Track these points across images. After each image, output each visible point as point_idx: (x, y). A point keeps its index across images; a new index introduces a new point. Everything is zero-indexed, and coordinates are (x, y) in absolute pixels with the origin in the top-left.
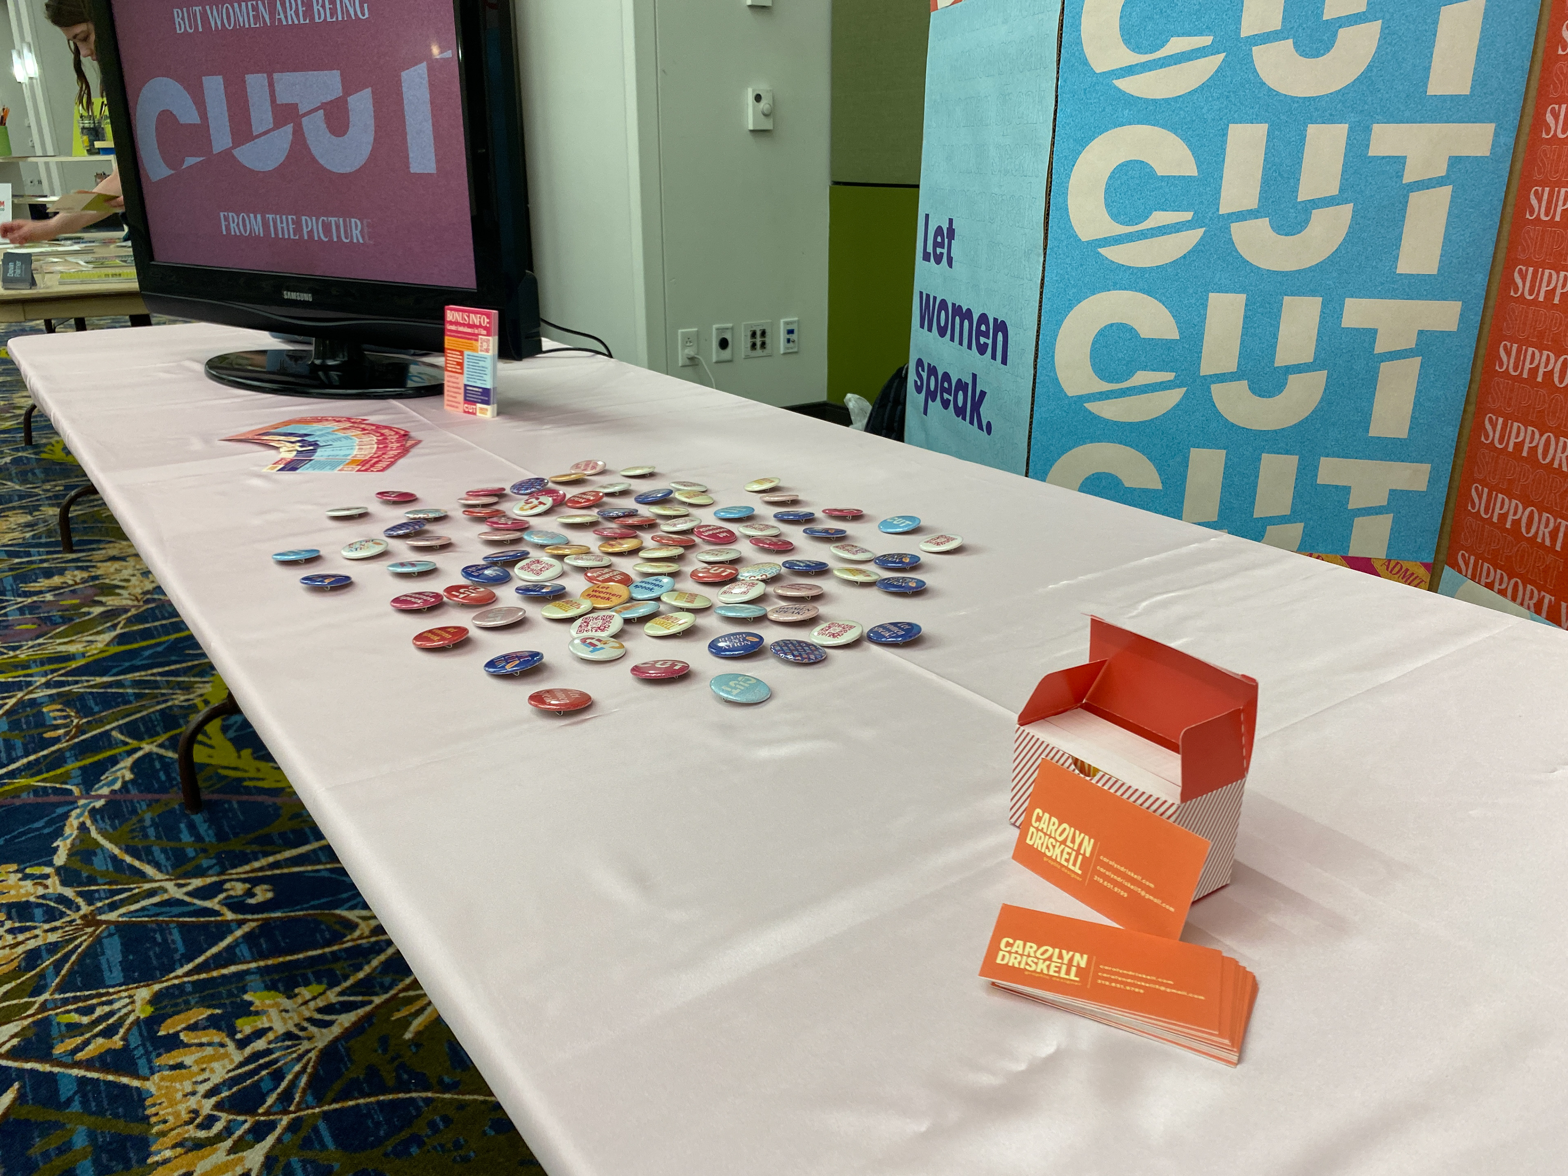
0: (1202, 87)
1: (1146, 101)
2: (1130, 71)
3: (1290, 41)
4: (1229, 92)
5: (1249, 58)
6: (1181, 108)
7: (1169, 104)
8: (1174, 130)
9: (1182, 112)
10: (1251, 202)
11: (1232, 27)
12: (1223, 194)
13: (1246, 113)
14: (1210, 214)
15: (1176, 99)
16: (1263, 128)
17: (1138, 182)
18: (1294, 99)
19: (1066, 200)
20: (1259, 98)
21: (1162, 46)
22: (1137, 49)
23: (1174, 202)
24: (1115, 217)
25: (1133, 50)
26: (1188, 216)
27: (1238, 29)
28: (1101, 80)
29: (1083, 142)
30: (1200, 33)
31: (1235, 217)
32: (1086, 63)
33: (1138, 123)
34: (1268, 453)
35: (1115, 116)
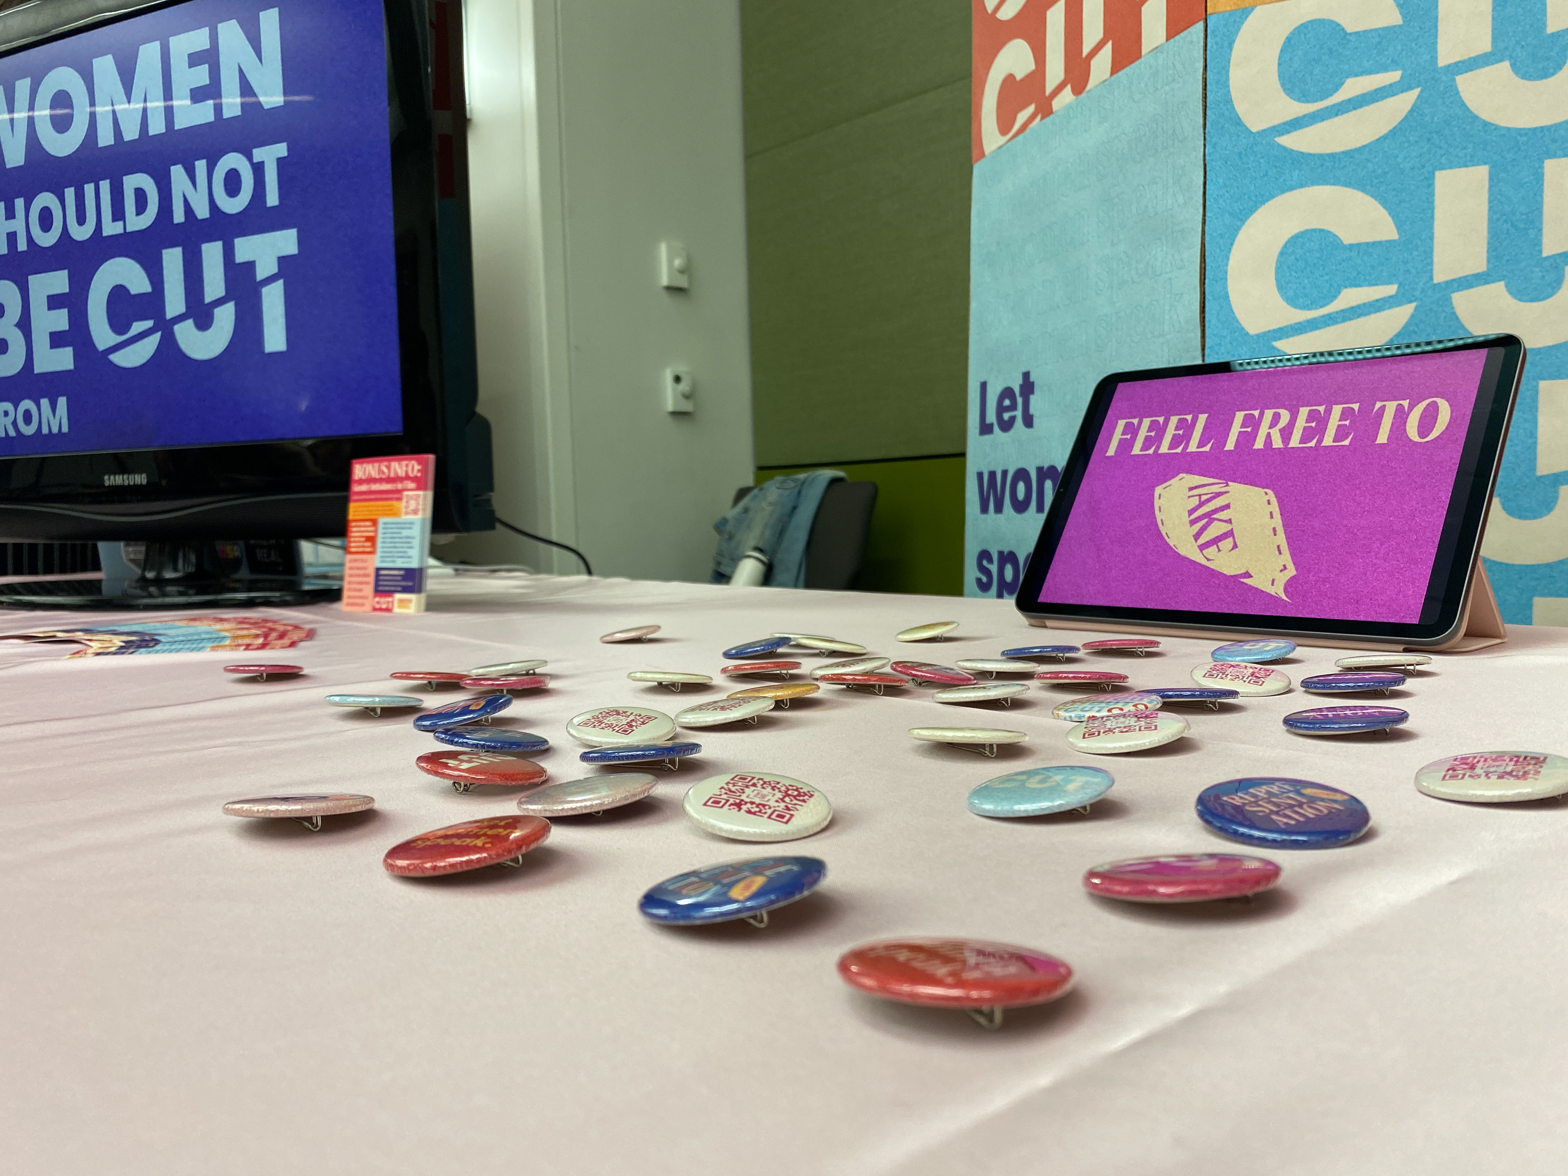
0: (1393, 133)
1: (1321, 157)
2: (1296, 124)
3: (1506, 64)
4: (1430, 133)
5: (1452, 90)
6: (1368, 160)
7: (1352, 157)
8: (1362, 188)
9: (1370, 165)
10: (1478, 262)
11: (1427, 57)
12: (1436, 259)
13: (1457, 156)
14: (1421, 284)
15: (1360, 150)
16: (1483, 171)
17: (1318, 255)
18: (1521, 132)
19: (1225, 286)
20: (1472, 136)
21: (1336, 89)
22: (1304, 97)
23: (1370, 274)
24: (1292, 301)
25: (1299, 100)
26: (1391, 289)
27: (1434, 59)
28: (1259, 140)
29: (1242, 216)
30: (1385, 69)
31: (1456, 285)
32: (1238, 122)
33: (1312, 184)
34: (1543, 595)
35: (1281, 180)
